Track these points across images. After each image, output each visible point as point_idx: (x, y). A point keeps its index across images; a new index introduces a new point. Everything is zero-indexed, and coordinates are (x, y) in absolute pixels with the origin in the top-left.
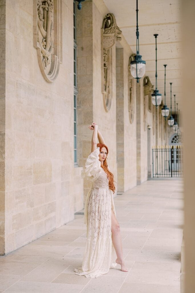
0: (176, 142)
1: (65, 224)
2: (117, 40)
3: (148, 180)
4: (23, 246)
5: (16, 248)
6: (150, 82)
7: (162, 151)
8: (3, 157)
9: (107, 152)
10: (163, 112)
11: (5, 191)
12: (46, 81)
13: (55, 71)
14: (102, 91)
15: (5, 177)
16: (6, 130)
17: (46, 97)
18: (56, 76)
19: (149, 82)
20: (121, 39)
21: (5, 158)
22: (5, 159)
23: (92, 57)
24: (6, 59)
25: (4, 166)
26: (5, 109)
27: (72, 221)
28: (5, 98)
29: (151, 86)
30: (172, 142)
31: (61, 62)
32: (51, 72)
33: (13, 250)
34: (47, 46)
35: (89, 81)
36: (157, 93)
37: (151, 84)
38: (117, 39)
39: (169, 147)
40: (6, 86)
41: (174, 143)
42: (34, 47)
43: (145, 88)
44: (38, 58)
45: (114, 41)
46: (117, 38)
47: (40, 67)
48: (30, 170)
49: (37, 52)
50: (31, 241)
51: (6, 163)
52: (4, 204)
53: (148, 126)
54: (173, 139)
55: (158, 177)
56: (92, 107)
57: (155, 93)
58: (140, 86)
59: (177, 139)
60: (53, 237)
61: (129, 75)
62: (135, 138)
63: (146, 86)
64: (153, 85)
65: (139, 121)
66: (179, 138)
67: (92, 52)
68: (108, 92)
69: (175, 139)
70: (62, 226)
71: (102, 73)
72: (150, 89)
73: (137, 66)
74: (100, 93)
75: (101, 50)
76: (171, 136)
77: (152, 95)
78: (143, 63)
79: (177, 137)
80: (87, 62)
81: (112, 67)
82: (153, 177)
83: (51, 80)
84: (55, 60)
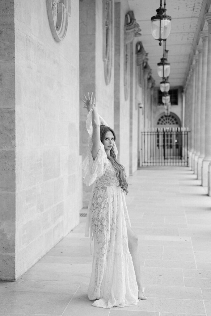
0: (162, 123)
1: (72, 231)
3: (138, 169)
4: (33, 266)
5: (26, 270)
6: (143, 48)
7: (144, 135)
8: (13, 144)
9: (114, 138)
10: (162, 86)
11: (15, 191)
12: (55, 39)
13: (62, 27)
14: (103, 58)
15: (16, 172)
16: (16, 106)
17: (55, 62)
18: (64, 33)
21: (15, 145)
22: (16, 148)
24: (15, 3)
25: (15, 157)
26: (15, 75)
27: (78, 226)
28: (14, 60)
29: (145, 54)
30: (158, 123)
31: (69, 14)
32: (59, 27)
33: (23, 273)
35: (91, 44)
36: (165, 62)
37: (145, 51)
39: (154, 129)
40: (15, 42)
41: (160, 125)
43: (137, 57)
47: (48, 18)
48: (40, 162)
50: (41, 258)
51: (16, 152)
52: (15, 209)
53: (139, 104)
54: (160, 120)
56: (94, 78)
57: (163, 62)
58: (132, 54)
59: (164, 120)
60: (65, 250)
61: (125, 39)
62: (128, 118)
63: (139, 53)
64: (147, 52)
65: (131, 97)
66: (166, 119)
67: (95, 4)
68: (109, 59)
69: (162, 120)
70: (69, 233)
71: (103, 33)
72: (144, 57)
73: (160, 23)
74: (101, 59)
75: (103, 2)
76: (157, 116)
77: (159, 64)
78: (168, 20)
79: (165, 118)
80: (87, 17)
81: (112, 26)
82: (142, 166)
83: (60, 38)
84: (62, 11)
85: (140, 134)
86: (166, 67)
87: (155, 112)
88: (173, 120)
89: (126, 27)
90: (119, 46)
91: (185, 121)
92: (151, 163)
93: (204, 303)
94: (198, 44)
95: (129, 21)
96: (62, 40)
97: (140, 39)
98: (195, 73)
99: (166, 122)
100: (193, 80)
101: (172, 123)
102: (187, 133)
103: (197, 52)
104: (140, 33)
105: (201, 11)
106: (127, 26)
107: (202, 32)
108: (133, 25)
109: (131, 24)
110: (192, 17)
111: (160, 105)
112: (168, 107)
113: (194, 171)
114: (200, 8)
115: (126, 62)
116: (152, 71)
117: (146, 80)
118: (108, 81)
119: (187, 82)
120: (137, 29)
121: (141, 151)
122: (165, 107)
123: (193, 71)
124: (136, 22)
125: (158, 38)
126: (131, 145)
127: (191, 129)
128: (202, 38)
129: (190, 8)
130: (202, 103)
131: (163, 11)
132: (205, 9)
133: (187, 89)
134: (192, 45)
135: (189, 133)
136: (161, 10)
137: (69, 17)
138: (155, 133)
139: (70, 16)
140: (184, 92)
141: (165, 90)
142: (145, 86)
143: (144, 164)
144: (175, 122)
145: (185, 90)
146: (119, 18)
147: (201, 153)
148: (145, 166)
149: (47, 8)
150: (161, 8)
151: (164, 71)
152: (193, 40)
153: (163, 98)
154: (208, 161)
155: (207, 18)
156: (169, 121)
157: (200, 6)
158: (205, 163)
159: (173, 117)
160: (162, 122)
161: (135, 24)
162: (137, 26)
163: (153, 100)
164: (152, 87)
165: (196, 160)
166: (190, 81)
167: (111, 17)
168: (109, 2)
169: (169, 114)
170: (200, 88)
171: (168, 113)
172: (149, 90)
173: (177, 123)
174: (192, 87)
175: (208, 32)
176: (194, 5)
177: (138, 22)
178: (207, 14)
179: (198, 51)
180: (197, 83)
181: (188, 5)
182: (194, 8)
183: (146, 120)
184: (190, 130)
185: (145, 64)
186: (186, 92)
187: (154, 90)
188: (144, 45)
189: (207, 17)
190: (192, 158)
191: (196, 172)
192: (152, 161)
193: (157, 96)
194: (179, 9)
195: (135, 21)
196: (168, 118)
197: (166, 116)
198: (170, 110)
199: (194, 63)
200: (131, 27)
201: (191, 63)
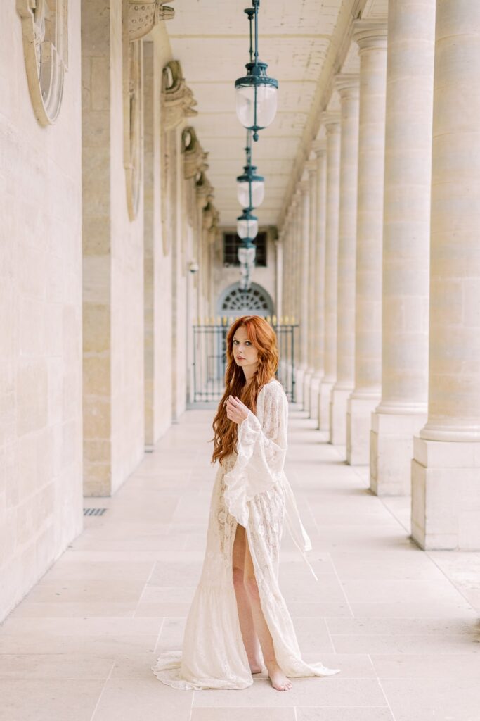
0: (233, 306)
1: (70, 547)
2: (163, 15)
3: (187, 409)
6: (198, 142)
10: (241, 225)
12: (38, 120)
13: (52, 92)
14: (124, 162)
17: (38, 170)
19: (196, 143)
20: (173, 15)
23: (109, 60)
27: (80, 535)
29: (202, 155)
30: (225, 307)
31: (65, 66)
34: (38, 13)
35: (99, 131)
36: (254, 174)
37: (201, 149)
38: (162, 13)
41: (228, 311)
42: (18, 11)
43: (185, 159)
44: (24, 46)
45: (154, 17)
46: (164, 10)
47: (27, 76)
49: (23, 29)
50: (14, 606)
53: (191, 264)
54: (228, 299)
55: (207, 401)
56: (107, 205)
57: (248, 175)
58: (175, 152)
59: (237, 299)
60: (65, 589)
61: (163, 121)
62: (169, 294)
63: (189, 152)
64: (205, 150)
65: (174, 248)
66: (242, 297)
67: (109, 45)
68: (134, 165)
69: (233, 299)
70: (64, 552)
71: (124, 108)
72: (199, 161)
73: (256, 93)
74: (121, 164)
75: (123, 40)
76: (222, 291)
77: (240, 179)
78: (271, 87)
79: (239, 295)
80: (91, 72)
81: (140, 92)
82: (195, 401)
83: (49, 119)
84: (51, 59)
85: (191, 330)
86: (256, 185)
87: (217, 282)
88: (257, 299)
89: (165, 95)
90: (152, 135)
91: (283, 302)
92: (213, 394)
93: (379, 684)
94: (314, 138)
95: (170, 82)
96: (53, 123)
97: (191, 121)
98: (307, 199)
99: (242, 305)
100: (302, 216)
101: (254, 307)
102: (291, 330)
103: (313, 156)
104: (195, 108)
105: (323, 68)
106: (167, 93)
107: (324, 113)
108: (178, 92)
109: (175, 89)
110: (303, 81)
111: (227, 266)
112: (248, 272)
113: (310, 411)
114: (321, 62)
115: (166, 171)
116: (215, 193)
117: (201, 211)
118: (135, 211)
119: (288, 219)
120: (188, 101)
121: (191, 367)
122: (243, 270)
123: (303, 194)
124: (185, 86)
125: (251, 124)
126: (174, 353)
127: (300, 321)
128: (326, 126)
129: (300, 60)
130: (327, 264)
131: (262, 68)
132: (334, 65)
133: (287, 233)
134: (301, 138)
135: (296, 330)
136: (257, 65)
137: (65, 74)
138: (216, 329)
139: (66, 71)
140: (280, 239)
141: (248, 233)
142: (198, 223)
143: (198, 398)
144: (260, 304)
145: (281, 234)
146: (152, 74)
147: (327, 372)
148: (201, 401)
149: (25, 54)
150: (257, 62)
151: (253, 193)
152: (304, 128)
153: (241, 251)
154: (345, 390)
155: (338, 85)
156: (249, 301)
157: (320, 58)
158: (336, 393)
159: (256, 293)
160: (234, 303)
161: (184, 90)
162: (188, 93)
163: (213, 255)
164: (213, 226)
165: (315, 387)
166: (293, 216)
167: (138, 73)
168: (134, 41)
169: (248, 288)
170: (323, 231)
171: (246, 285)
172: (205, 232)
173: (265, 307)
174: (302, 228)
175: (339, 114)
176: (310, 55)
177: (189, 86)
178: (338, 76)
179: (317, 152)
180: (314, 223)
181: (297, 55)
182: (309, 62)
183: (202, 299)
184: (297, 323)
185: (198, 177)
186: (284, 240)
187: (217, 234)
188: (199, 135)
189: (338, 83)
190: (304, 384)
191: (314, 414)
192: (210, 391)
193: (221, 246)
194: (277, 61)
195: (183, 83)
196: (245, 295)
197: (241, 291)
198: (251, 279)
199: (305, 177)
200: (175, 95)
201: (299, 178)
